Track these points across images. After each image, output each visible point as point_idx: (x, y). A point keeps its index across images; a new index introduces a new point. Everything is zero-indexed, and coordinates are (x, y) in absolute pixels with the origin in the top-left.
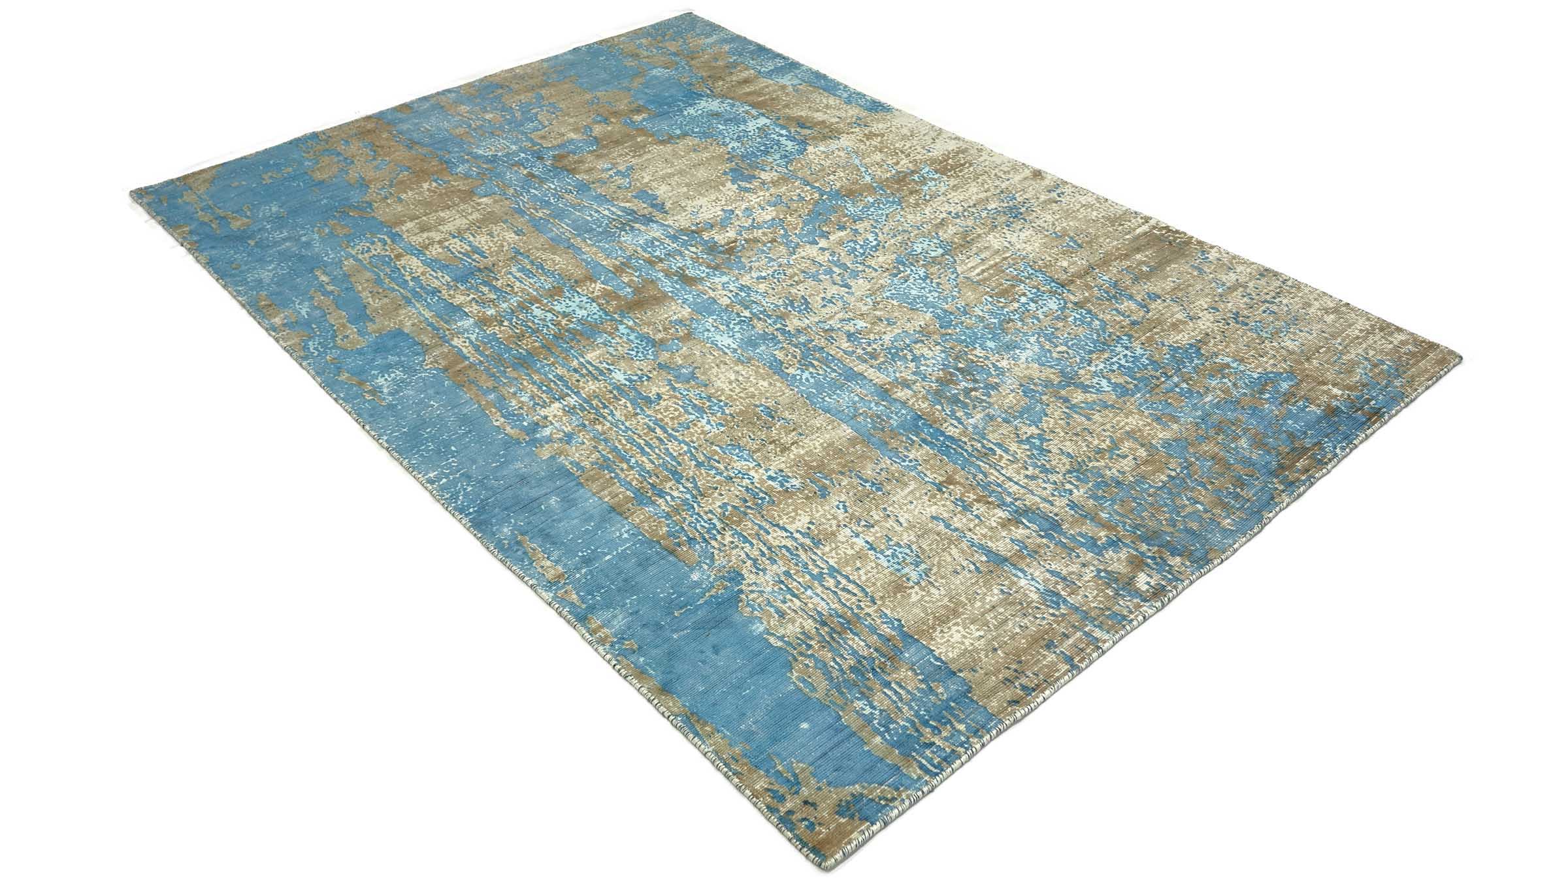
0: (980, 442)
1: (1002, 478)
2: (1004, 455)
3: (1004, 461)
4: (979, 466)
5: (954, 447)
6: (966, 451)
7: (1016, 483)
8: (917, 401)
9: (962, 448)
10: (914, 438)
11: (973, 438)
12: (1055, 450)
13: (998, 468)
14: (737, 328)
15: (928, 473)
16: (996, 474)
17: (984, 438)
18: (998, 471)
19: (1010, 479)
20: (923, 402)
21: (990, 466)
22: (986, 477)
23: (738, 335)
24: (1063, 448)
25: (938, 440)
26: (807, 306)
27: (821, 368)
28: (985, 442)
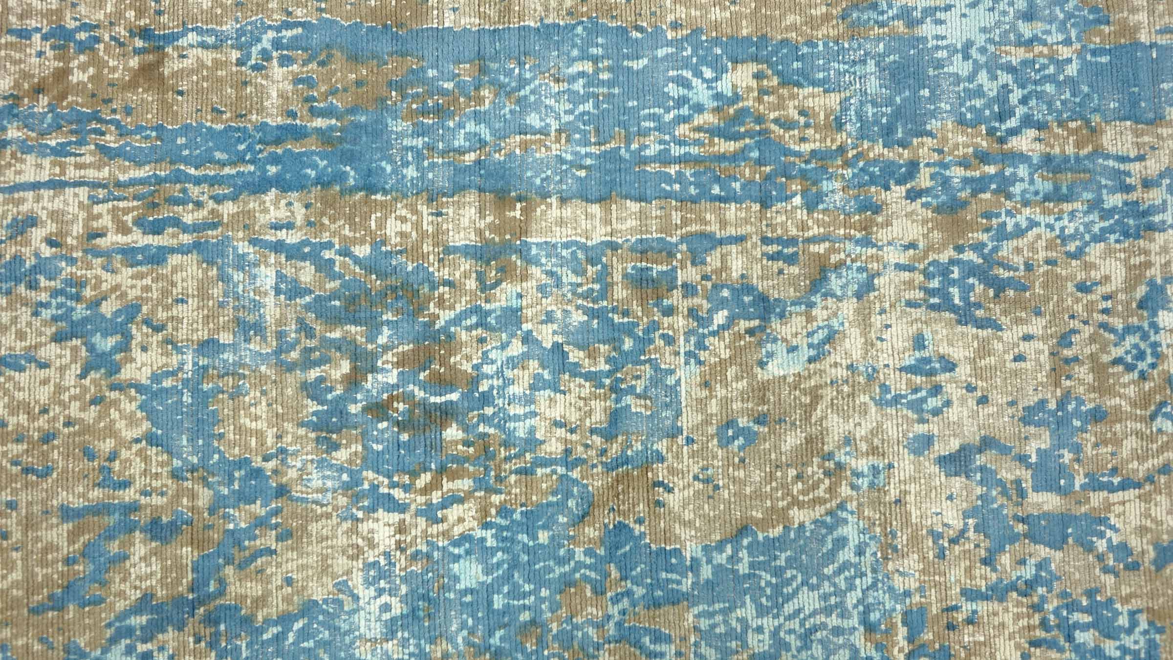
0: (196, 228)
1: (72, 174)
2: (120, 239)
3: (106, 221)
4: (139, 165)
5: (227, 170)
6: (198, 181)
7: (35, 186)
8: (417, 225)
9: (213, 181)
10: (319, 123)
11: (214, 226)
12: (50, 352)
13: (101, 193)
14: (991, 88)
15: (208, 57)
16: (91, 174)
17: (197, 246)
18: (95, 185)
19: (57, 185)
20: (403, 235)
21: (119, 185)
22: (103, 149)
23: (960, 67)
24: (43, 373)
25: (275, 160)
26: (953, 309)
27: (697, 143)
28: (186, 239)
